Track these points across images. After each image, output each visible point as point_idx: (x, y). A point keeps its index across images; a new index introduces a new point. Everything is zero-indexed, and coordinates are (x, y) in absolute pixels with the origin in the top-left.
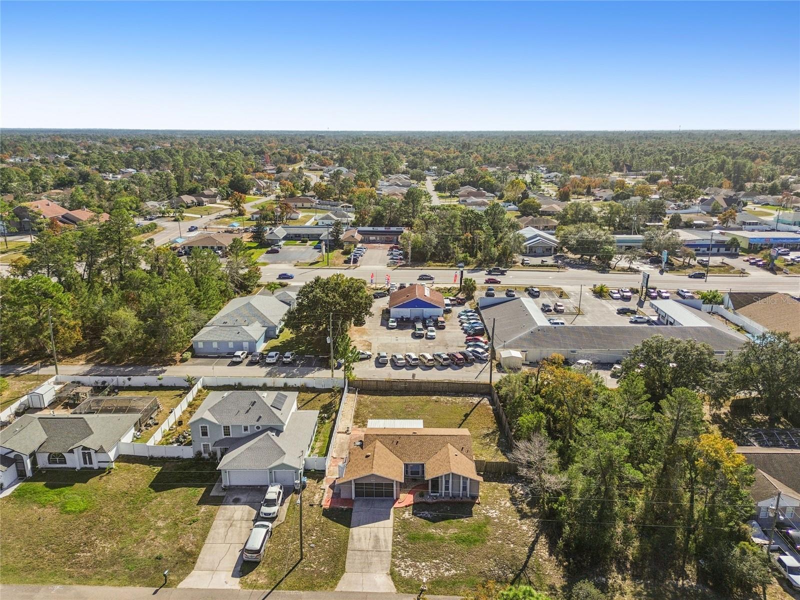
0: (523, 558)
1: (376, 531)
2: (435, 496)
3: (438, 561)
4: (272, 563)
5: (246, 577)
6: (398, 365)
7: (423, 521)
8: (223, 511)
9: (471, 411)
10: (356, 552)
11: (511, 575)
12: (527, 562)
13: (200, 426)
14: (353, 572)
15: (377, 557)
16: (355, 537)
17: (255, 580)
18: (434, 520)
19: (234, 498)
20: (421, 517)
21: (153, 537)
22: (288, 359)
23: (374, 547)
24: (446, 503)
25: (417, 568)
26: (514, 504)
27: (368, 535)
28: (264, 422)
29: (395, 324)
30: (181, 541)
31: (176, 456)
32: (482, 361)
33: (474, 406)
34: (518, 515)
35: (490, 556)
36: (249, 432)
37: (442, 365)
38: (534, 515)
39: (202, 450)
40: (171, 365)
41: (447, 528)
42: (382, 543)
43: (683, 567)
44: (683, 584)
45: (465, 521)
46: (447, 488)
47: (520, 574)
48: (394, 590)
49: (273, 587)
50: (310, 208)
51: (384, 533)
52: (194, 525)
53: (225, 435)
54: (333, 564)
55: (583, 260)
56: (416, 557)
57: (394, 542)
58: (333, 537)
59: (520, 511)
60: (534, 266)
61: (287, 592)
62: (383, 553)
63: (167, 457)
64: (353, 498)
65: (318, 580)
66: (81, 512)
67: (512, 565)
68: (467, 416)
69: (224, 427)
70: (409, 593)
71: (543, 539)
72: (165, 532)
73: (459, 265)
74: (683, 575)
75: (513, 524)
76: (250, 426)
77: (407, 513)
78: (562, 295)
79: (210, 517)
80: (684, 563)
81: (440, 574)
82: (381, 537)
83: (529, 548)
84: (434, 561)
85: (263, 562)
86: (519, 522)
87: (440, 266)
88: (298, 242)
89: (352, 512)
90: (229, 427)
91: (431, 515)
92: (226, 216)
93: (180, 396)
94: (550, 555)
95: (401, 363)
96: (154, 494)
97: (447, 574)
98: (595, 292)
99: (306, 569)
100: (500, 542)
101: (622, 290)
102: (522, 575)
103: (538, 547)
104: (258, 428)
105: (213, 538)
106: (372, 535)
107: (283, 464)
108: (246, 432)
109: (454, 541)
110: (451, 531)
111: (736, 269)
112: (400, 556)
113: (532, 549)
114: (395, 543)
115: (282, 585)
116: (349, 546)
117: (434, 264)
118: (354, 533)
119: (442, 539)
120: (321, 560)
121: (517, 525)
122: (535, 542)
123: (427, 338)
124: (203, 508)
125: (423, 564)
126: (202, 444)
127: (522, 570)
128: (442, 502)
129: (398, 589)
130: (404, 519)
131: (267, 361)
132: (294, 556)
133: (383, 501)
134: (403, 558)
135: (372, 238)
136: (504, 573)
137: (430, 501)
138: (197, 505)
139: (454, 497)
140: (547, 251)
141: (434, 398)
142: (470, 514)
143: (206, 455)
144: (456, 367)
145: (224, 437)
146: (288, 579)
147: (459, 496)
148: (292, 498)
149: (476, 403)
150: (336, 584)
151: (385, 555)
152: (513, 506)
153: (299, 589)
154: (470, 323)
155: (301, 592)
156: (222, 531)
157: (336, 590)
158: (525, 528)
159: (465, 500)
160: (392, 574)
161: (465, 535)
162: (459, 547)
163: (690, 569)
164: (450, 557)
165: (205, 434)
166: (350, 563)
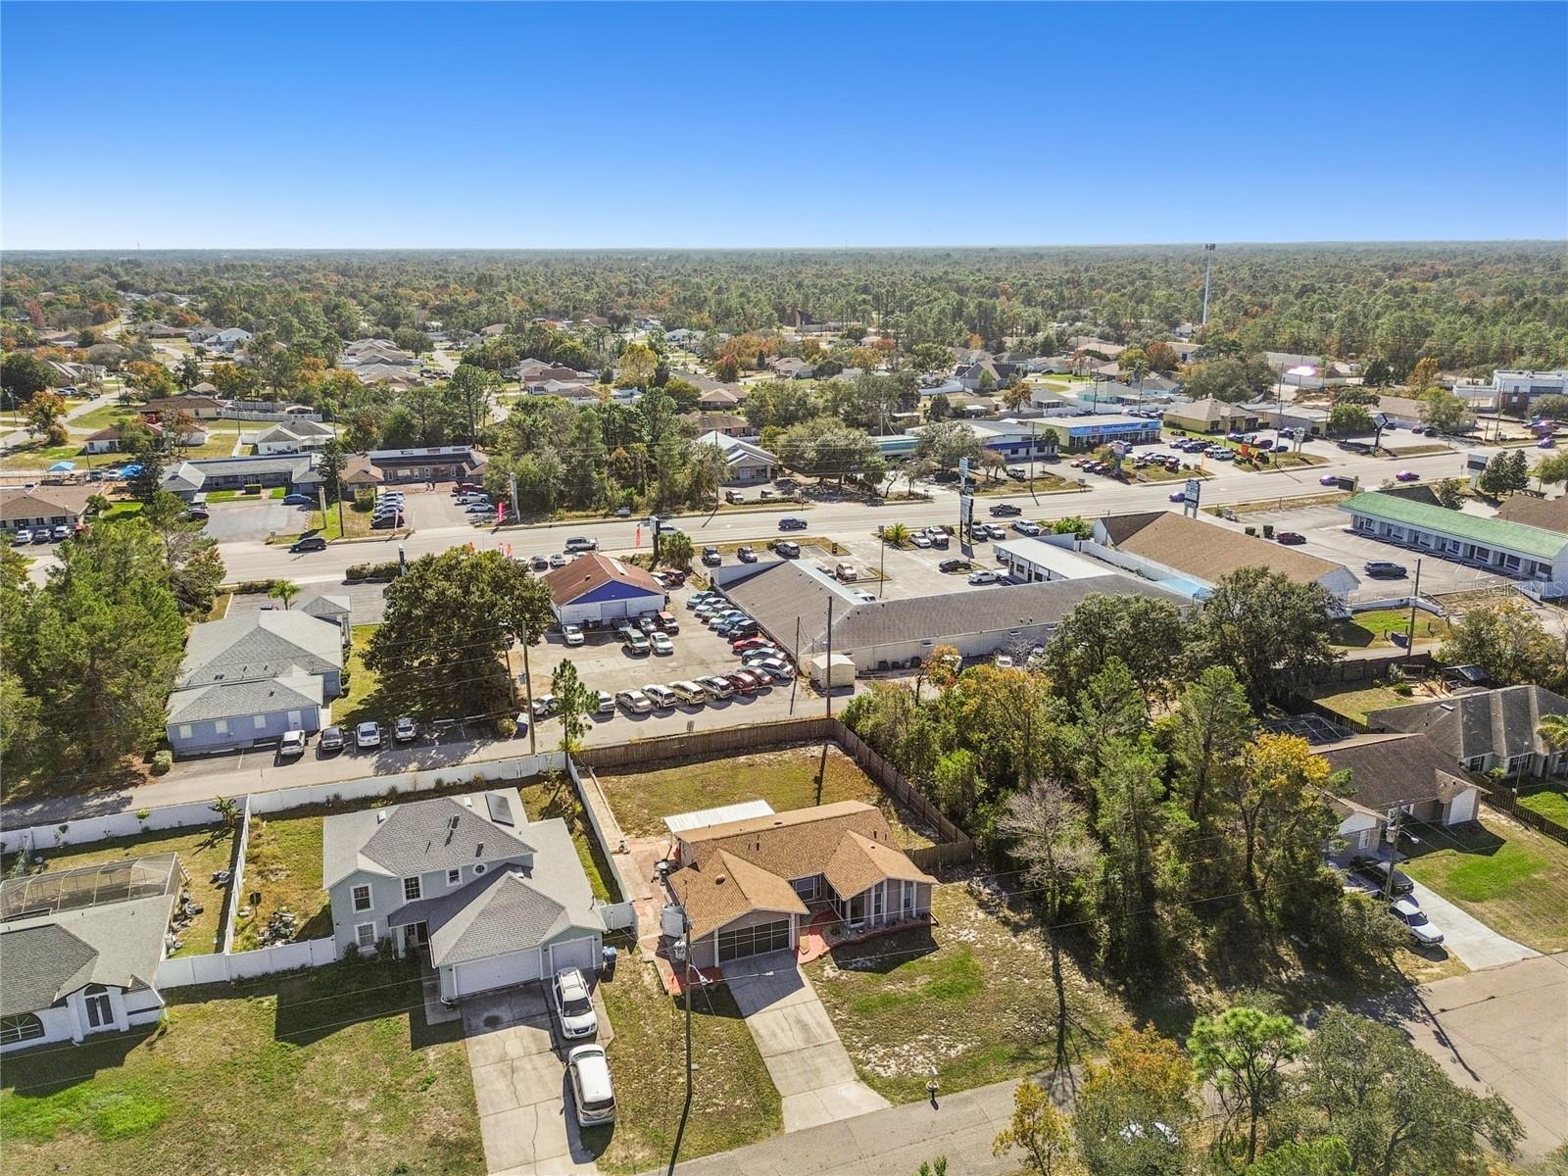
0: (1053, 995)
1: (793, 1013)
2: (861, 928)
3: (926, 1036)
4: (636, 1117)
5: (605, 1156)
6: (638, 710)
7: (865, 975)
8: (477, 1048)
9: (822, 771)
10: (780, 1057)
11: (1050, 1028)
12: (1062, 1001)
13: (352, 888)
14: (795, 1093)
15: (820, 1056)
16: (763, 1032)
17: (626, 1157)
18: (883, 968)
19: (483, 1019)
20: (856, 969)
21: (357, 1135)
22: (410, 733)
23: (807, 1040)
24: (885, 935)
25: (899, 1056)
26: (991, 913)
27: (785, 1024)
28: (492, 856)
29: (580, 636)
30: (426, 1127)
31: (296, 965)
32: (784, 681)
33: (820, 762)
34: (1006, 929)
35: (1002, 1006)
36: (460, 883)
37: (719, 699)
38: (1029, 925)
39: (358, 942)
40: (136, 785)
41: (912, 978)
42: (817, 1030)
43: (1275, 950)
44: (1289, 978)
45: (933, 957)
46: (878, 909)
47: (1062, 1022)
48: (887, 1104)
49: (669, 1159)
50: (216, 419)
51: (811, 1013)
52: (433, 1089)
53: (408, 898)
54: (752, 1091)
55: (829, 487)
56: (887, 1039)
57: (835, 1023)
58: (722, 1041)
59: (1006, 922)
60: (753, 503)
61: (703, 1160)
62: (826, 1047)
63: (278, 973)
64: (717, 965)
65: (745, 1124)
66: (153, 1126)
67: (1044, 1012)
68: (818, 780)
69: (406, 881)
70: (913, 1101)
71: (1066, 960)
72: (378, 1118)
73: (620, 512)
74: (1280, 964)
75: (1009, 946)
76: (464, 868)
77: (827, 967)
78: (835, 549)
79: (459, 1068)
80: (1272, 944)
81: (943, 1058)
82: (809, 1020)
83: (1053, 977)
84: (920, 1037)
85: (619, 1120)
86: (1014, 940)
87: (582, 517)
88: (238, 494)
89: (729, 991)
90: (416, 879)
91: (871, 961)
92: (18, 449)
93: (210, 844)
94: (1089, 981)
95: (644, 707)
96: (299, 1052)
97: (953, 1053)
98: (886, 539)
99: (708, 1111)
100: (1005, 979)
101: (931, 532)
102: (1067, 1024)
103: (1065, 973)
104: (480, 869)
105: (492, 1104)
106: (791, 1020)
107: (573, 928)
108: (455, 883)
109: (934, 997)
110: (921, 981)
111: (1068, 481)
112: (860, 1045)
113: (1058, 979)
114: (839, 1025)
115: (684, 1150)
116: (762, 1051)
117: (570, 514)
118: (757, 1027)
119: (912, 998)
120: (727, 1088)
121: (1014, 947)
122: (1056, 967)
123: (658, 654)
124: (432, 1053)
125: (906, 1047)
126: (356, 927)
127: (1063, 1016)
128: (878, 936)
129: (892, 1100)
130: (829, 980)
131: (361, 744)
132: (671, 1094)
133: (774, 956)
134: (866, 1047)
135: (403, 472)
136: (1039, 1027)
137: (854, 937)
138: (413, 1049)
139: (892, 922)
140: (760, 475)
141: (742, 759)
142: (933, 946)
143: (368, 950)
144: (745, 699)
145: (405, 902)
146: (687, 1137)
147: (898, 920)
148: (602, 990)
149: (821, 756)
150: (780, 1122)
151: (832, 1050)
152: (990, 917)
153: (721, 1149)
154: (723, 616)
155: (728, 1152)
156: (501, 1085)
157: (787, 1131)
158: (1029, 947)
159: (912, 923)
160: (864, 1078)
161: (946, 980)
162: (947, 1005)
163: (1284, 951)
164: (942, 1024)
165: (363, 904)
166: (780, 1079)
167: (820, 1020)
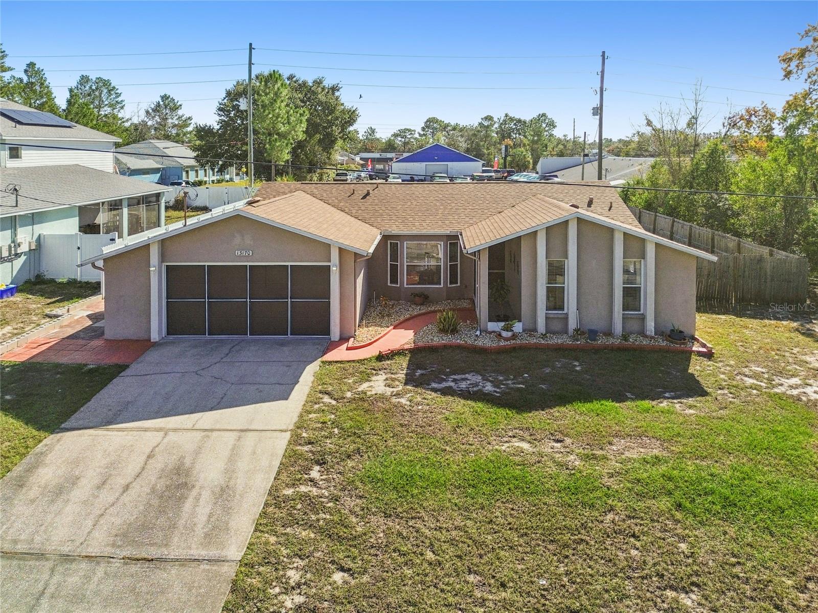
46: (556, 299)
64: (155, 336)
77: (379, 378)
89: (114, 376)
91: (496, 384)
128: (537, 348)
130: (362, 398)
139: (586, 335)
167: (240, 482)
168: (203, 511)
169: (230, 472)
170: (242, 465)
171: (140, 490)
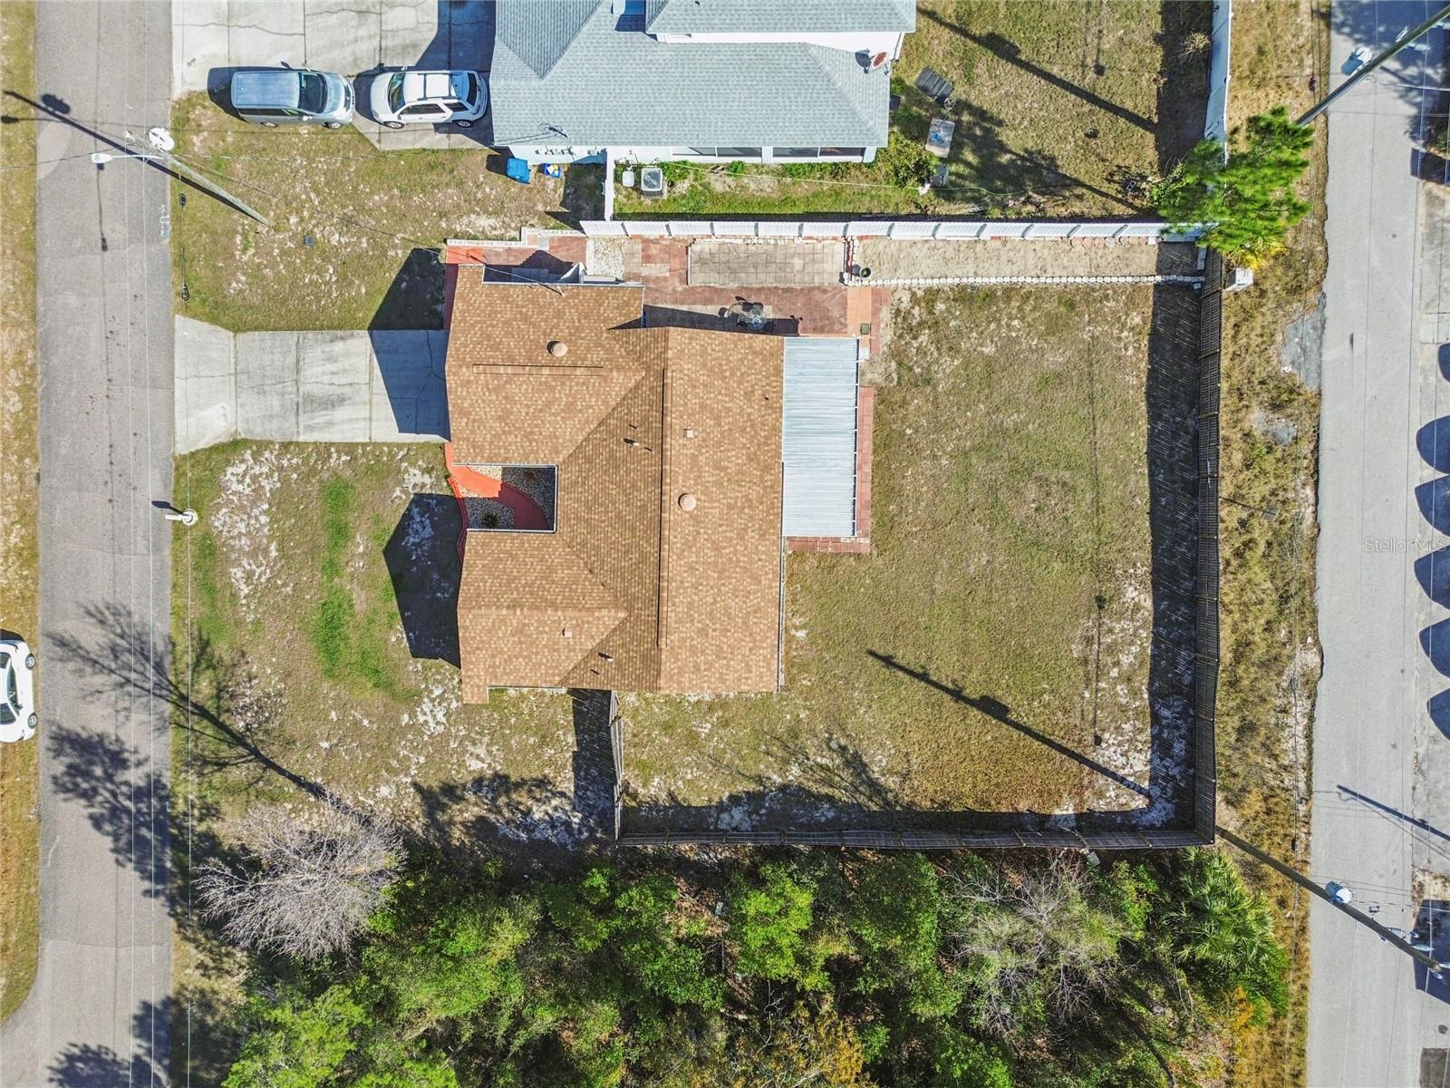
0: (290, 763)
1: (358, 399)
3: (274, 554)
5: (207, 103)
7: (393, 523)
9: (1020, 727)
10: (294, 352)
12: (281, 771)
14: (236, 352)
15: (282, 406)
16: (339, 347)
18: (395, 551)
23: (309, 398)
25: (254, 503)
27: (344, 380)
33: (1070, 746)
35: (291, 683)
41: (367, 585)
42: (321, 417)
48: (182, 449)
51: (351, 421)
54: (257, 301)
56: (285, 502)
57: (329, 445)
58: (340, 289)
61: (165, 209)
62: (294, 420)
65: (205, 273)
67: (266, 732)
70: (175, 483)
77: (428, 479)
81: (233, 556)
82: (340, 414)
84: (273, 547)
91: (417, 544)
97: (236, 572)
106: (347, 390)
109: (329, 598)
110: (358, 595)
112: (284, 462)
114: (324, 450)
116: (310, 334)
118: (350, 341)
119: (332, 568)
125: (263, 519)
129: (184, 459)
130: (401, 471)
134: (281, 469)
146: (205, 201)
148: (475, 151)
149: (1101, 760)
150: (194, 317)
151: (286, 425)
153: (176, 232)
155: (168, 241)
157: (177, 318)
160: (234, 444)
164: (285, 585)
166: (262, 340)
167: (336, 429)
168: (321, 420)
169: (342, 422)
170: (346, 426)
171: (331, 390)
